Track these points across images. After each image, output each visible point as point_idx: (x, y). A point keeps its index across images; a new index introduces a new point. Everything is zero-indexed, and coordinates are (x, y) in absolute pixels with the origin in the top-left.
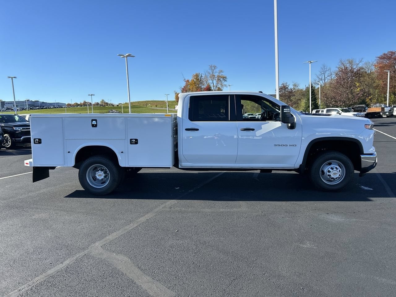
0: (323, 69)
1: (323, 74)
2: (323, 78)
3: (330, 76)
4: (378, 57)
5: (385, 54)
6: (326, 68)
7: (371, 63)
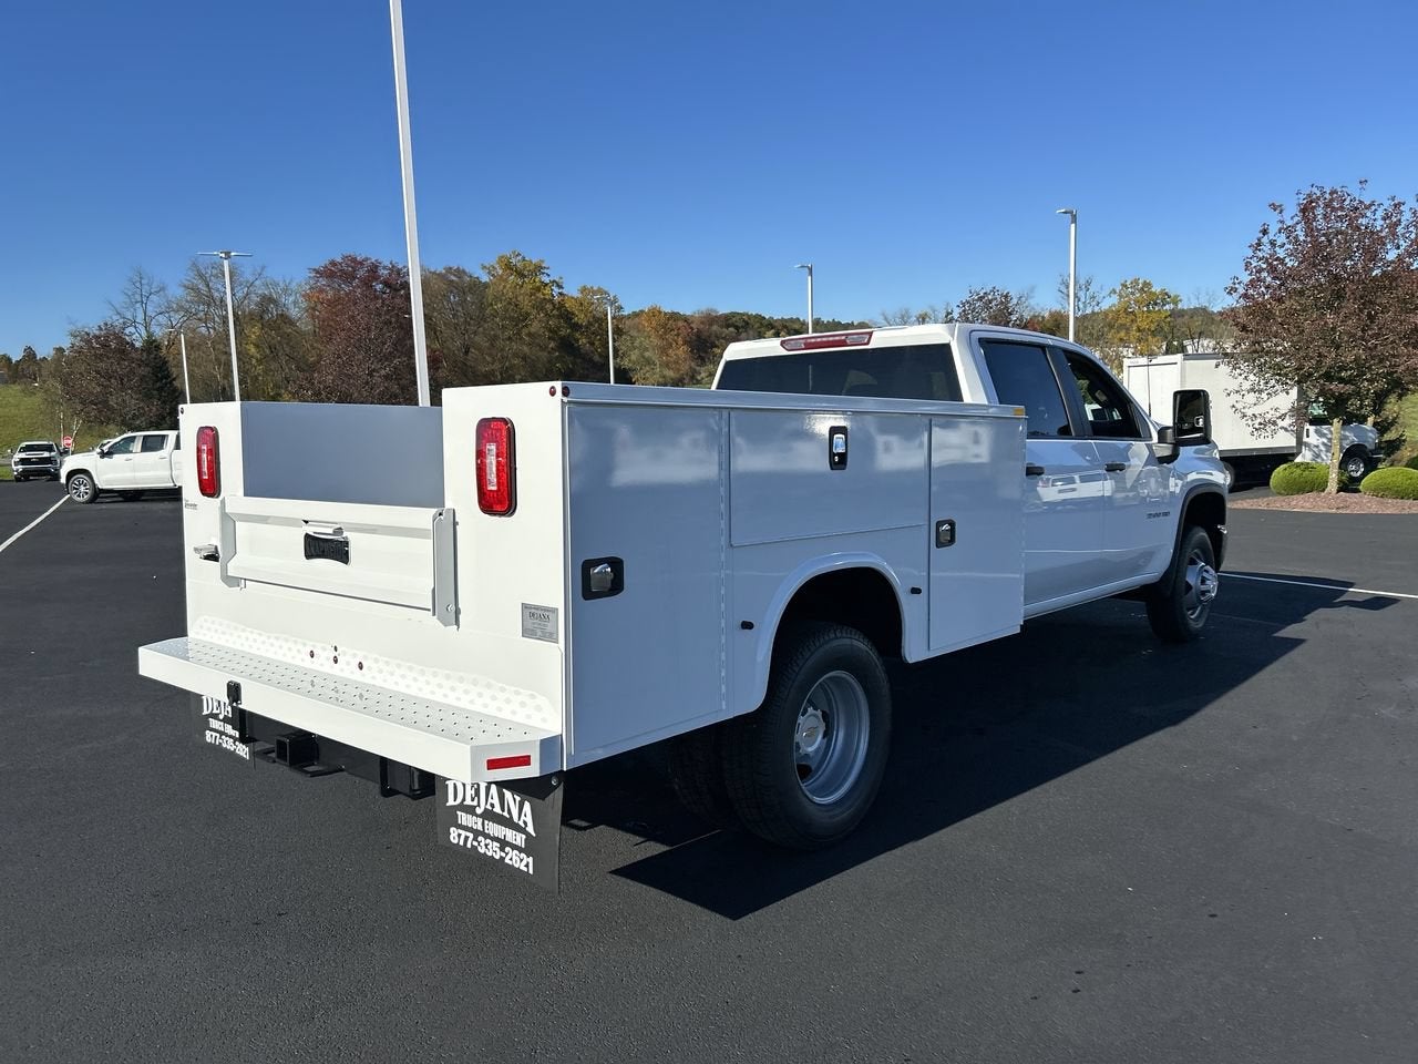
0: (138, 285)
1: (138, 305)
2: (140, 318)
3: (167, 315)
4: (314, 270)
5: (333, 263)
6: (148, 284)
7: (282, 285)
